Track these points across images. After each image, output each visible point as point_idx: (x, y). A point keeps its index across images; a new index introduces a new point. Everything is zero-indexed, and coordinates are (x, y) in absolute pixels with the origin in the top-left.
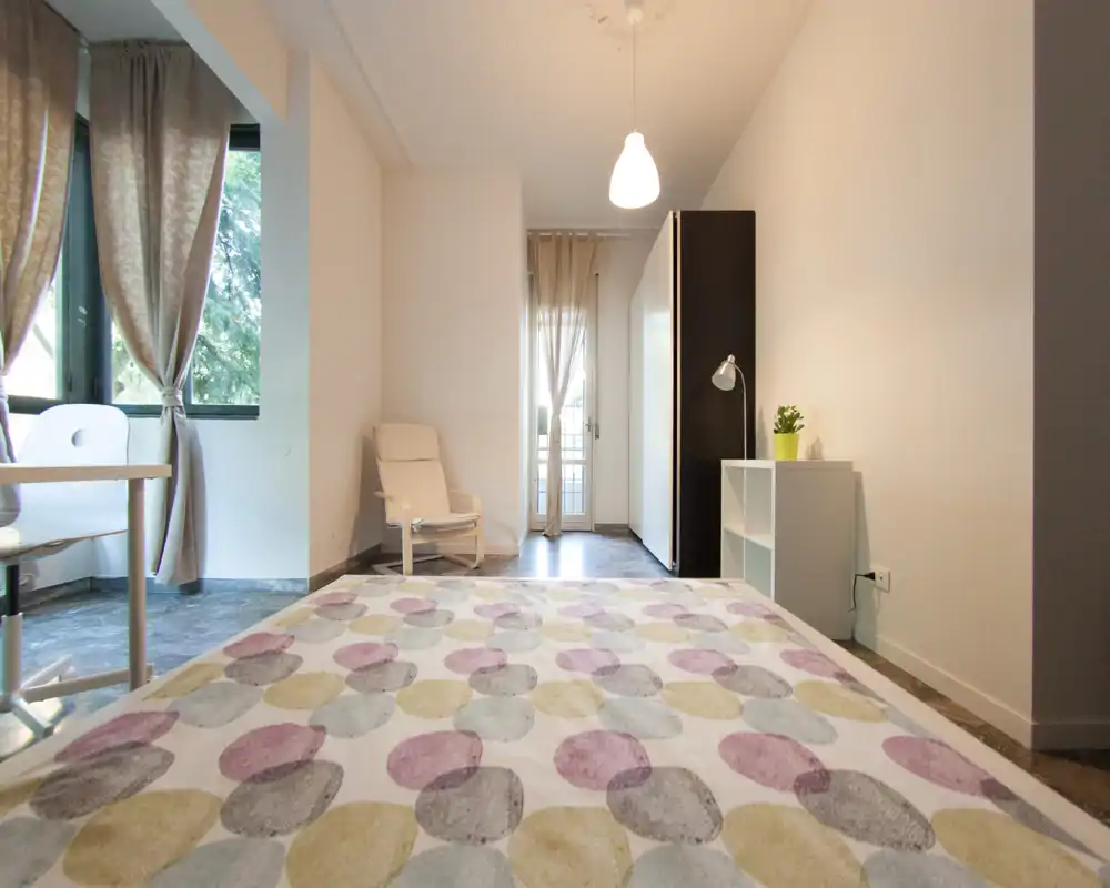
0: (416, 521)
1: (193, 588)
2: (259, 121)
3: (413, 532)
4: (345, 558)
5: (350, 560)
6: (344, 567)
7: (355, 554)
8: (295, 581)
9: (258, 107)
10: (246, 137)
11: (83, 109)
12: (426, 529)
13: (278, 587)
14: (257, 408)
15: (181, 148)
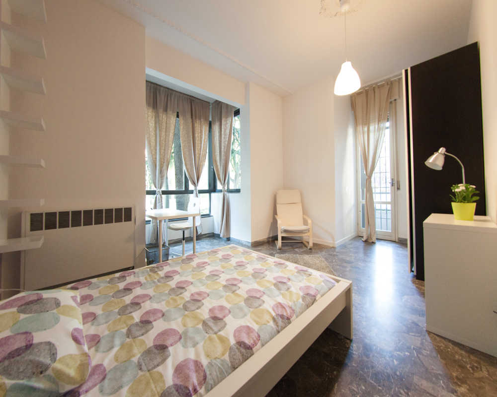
0: (282, 228)
1: (229, 239)
2: (239, 108)
3: (281, 232)
4: (267, 237)
5: (269, 238)
6: (266, 240)
7: (271, 236)
8: (248, 242)
9: (238, 105)
10: (237, 113)
11: (210, 119)
12: (286, 231)
13: (244, 243)
14: (240, 189)
15: (225, 123)
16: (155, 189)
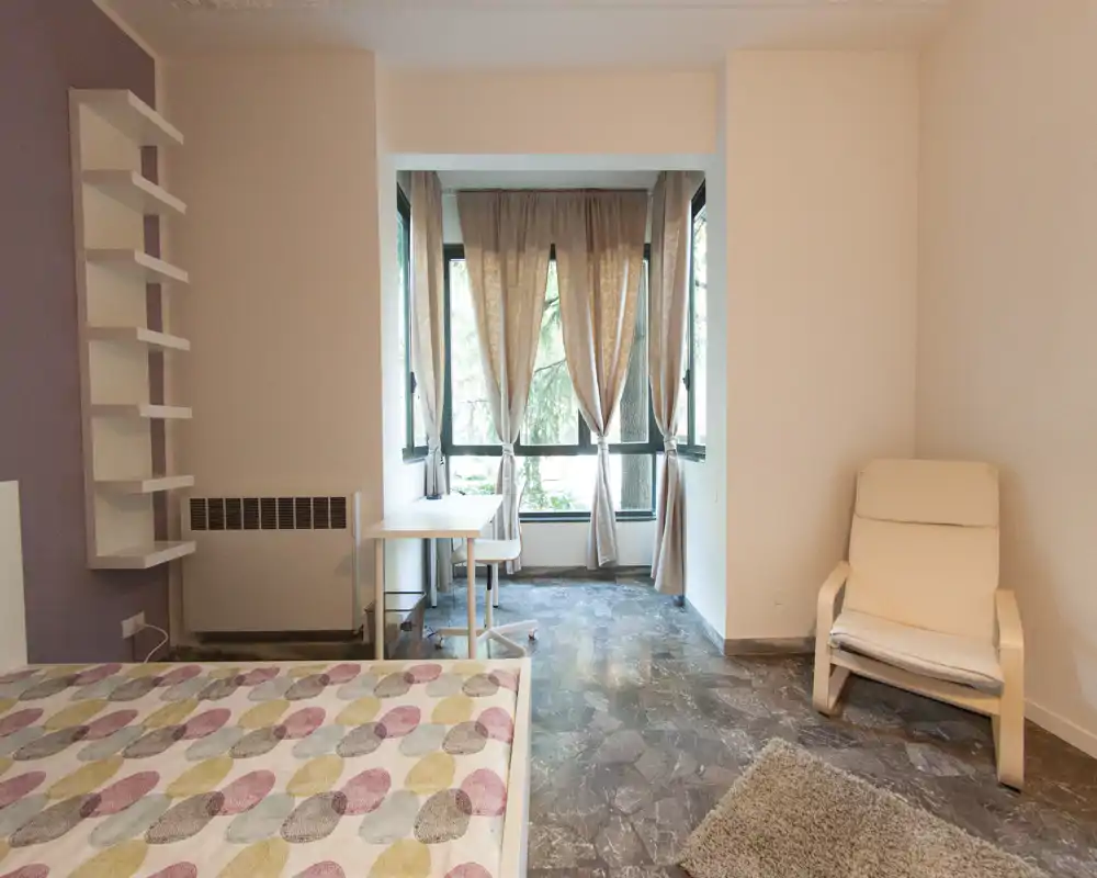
1: (681, 601)
16: (499, 443)
